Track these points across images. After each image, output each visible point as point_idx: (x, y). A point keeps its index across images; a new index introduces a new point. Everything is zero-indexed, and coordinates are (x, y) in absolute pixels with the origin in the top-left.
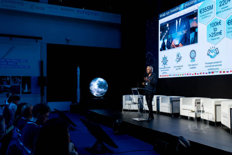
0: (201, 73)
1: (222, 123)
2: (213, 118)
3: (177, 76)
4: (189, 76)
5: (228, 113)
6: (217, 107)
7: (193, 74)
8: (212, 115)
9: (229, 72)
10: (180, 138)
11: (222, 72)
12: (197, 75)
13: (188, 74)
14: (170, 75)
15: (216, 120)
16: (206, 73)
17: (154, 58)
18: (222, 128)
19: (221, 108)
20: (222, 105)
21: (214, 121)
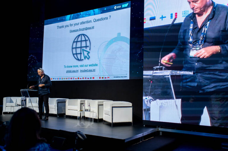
0: (83, 78)
1: (104, 119)
2: (96, 116)
3: (61, 80)
4: (72, 80)
5: (110, 111)
6: (100, 106)
7: (76, 79)
8: (95, 113)
9: (107, 78)
10: (78, 132)
11: (101, 78)
12: (79, 80)
13: (71, 78)
14: (54, 79)
15: (98, 118)
16: (88, 78)
17: (37, 61)
18: (104, 123)
19: (103, 107)
20: (104, 105)
21: (97, 118)
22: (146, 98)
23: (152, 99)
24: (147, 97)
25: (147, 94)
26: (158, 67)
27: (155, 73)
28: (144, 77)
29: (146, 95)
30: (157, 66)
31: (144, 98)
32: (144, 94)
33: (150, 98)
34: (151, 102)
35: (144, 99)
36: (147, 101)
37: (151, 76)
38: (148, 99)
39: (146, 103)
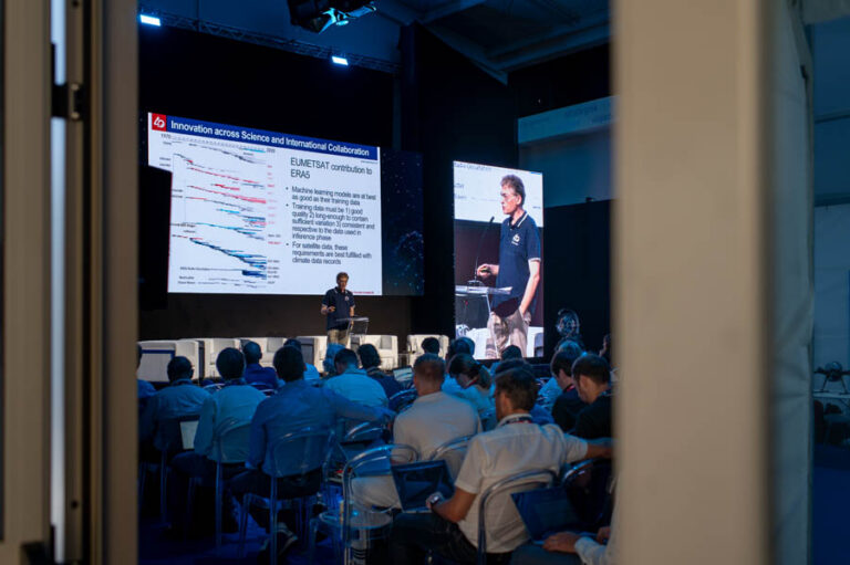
22: (460, 328)
29: (460, 323)
31: (457, 327)
32: (457, 321)
33: (466, 326)
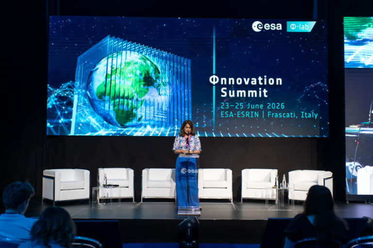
22: (351, 165)
23: (359, 166)
24: (352, 163)
25: (352, 159)
26: (367, 123)
27: (363, 130)
28: (346, 135)
29: (351, 161)
30: (365, 122)
31: (347, 164)
32: (347, 159)
33: (357, 164)
34: (358, 170)
35: (348, 167)
36: (352, 169)
37: (357, 134)
38: (353, 165)
39: (351, 171)
